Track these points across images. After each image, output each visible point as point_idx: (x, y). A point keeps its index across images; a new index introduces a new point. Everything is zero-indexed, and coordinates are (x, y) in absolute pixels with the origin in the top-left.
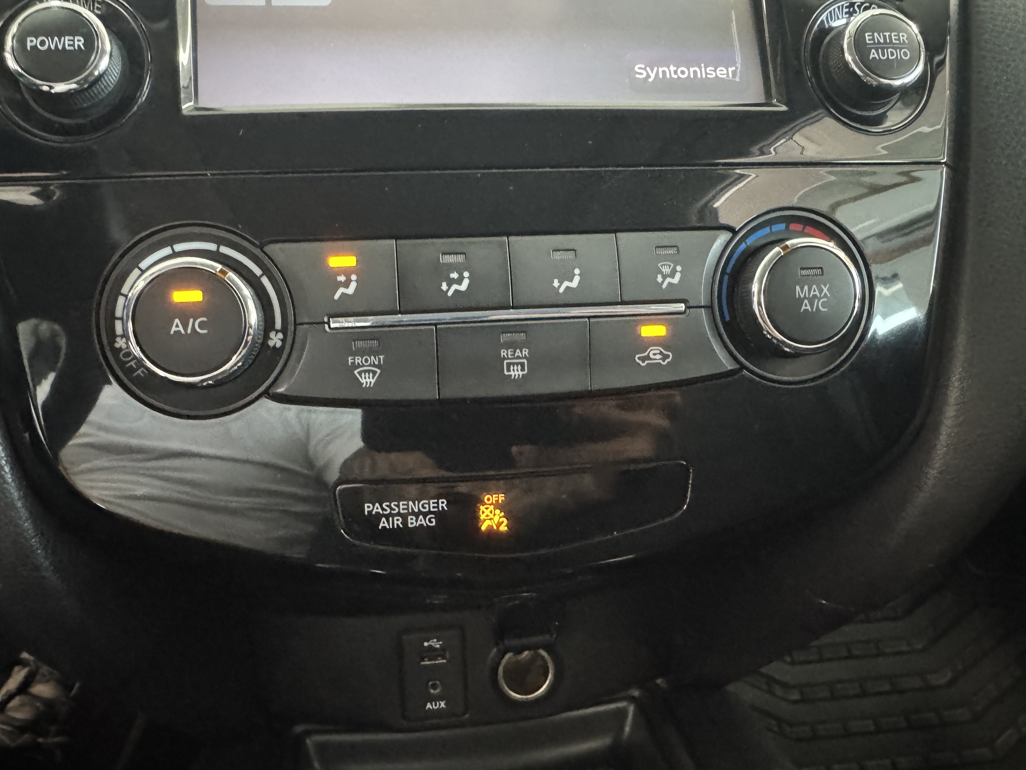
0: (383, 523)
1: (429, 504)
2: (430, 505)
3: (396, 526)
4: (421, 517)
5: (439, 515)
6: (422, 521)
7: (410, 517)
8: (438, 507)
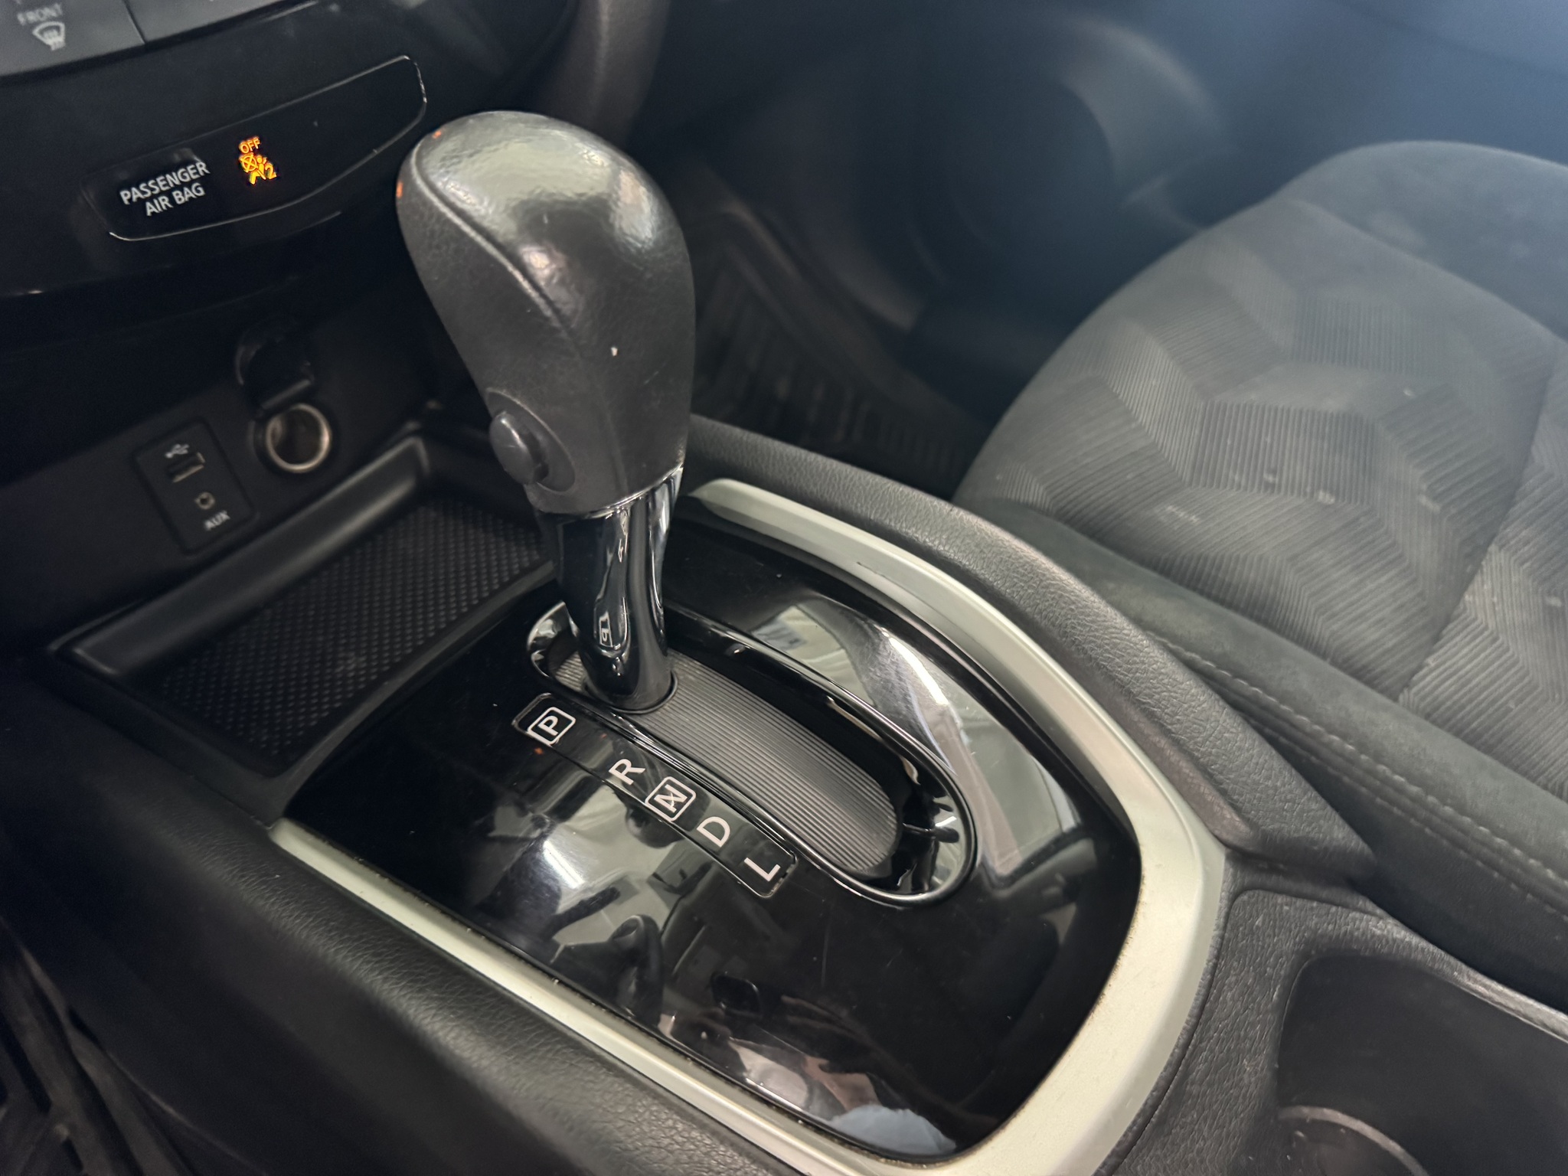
0: (150, 209)
1: (187, 171)
2: (190, 173)
3: (164, 208)
4: (186, 190)
5: (203, 180)
6: (189, 194)
7: (174, 193)
8: (198, 173)
